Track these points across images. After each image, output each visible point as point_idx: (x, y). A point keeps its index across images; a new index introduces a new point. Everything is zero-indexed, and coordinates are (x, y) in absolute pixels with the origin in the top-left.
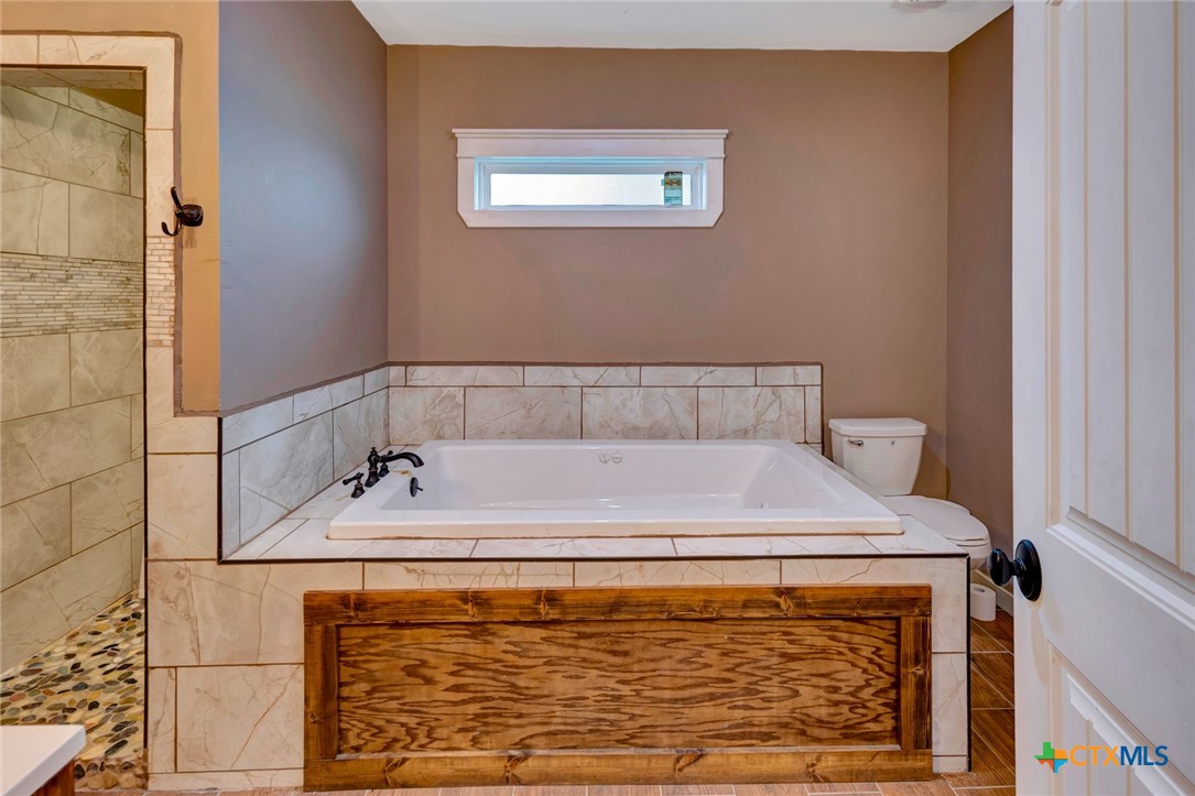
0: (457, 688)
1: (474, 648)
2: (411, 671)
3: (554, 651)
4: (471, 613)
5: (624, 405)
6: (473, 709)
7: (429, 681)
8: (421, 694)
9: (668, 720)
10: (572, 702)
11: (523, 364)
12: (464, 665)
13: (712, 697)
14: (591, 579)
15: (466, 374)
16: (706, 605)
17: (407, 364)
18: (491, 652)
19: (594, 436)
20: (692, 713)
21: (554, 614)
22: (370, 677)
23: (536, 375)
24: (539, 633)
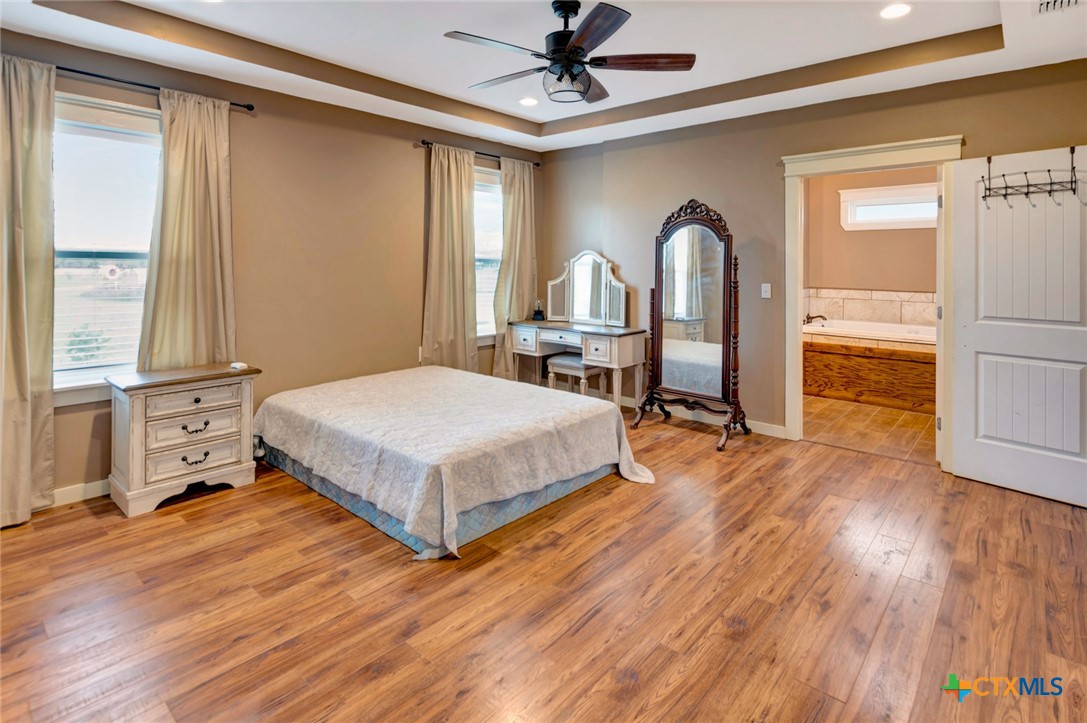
0: (840, 373)
1: (846, 362)
2: (826, 366)
3: (871, 366)
4: (844, 351)
5: (924, 311)
6: (845, 380)
7: (831, 370)
8: (829, 373)
9: (911, 392)
10: (877, 382)
11: (872, 290)
12: (842, 367)
13: (927, 388)
14: (883, 346)
15: (844, 293)
16: (925, 357)
17: (817, 288)
18: (850, 364)
19: (905, 323)
20: (920, 392)
21: (871, 355)
22: (814, 366)
23: (877, 295)
24: (865, 360)
